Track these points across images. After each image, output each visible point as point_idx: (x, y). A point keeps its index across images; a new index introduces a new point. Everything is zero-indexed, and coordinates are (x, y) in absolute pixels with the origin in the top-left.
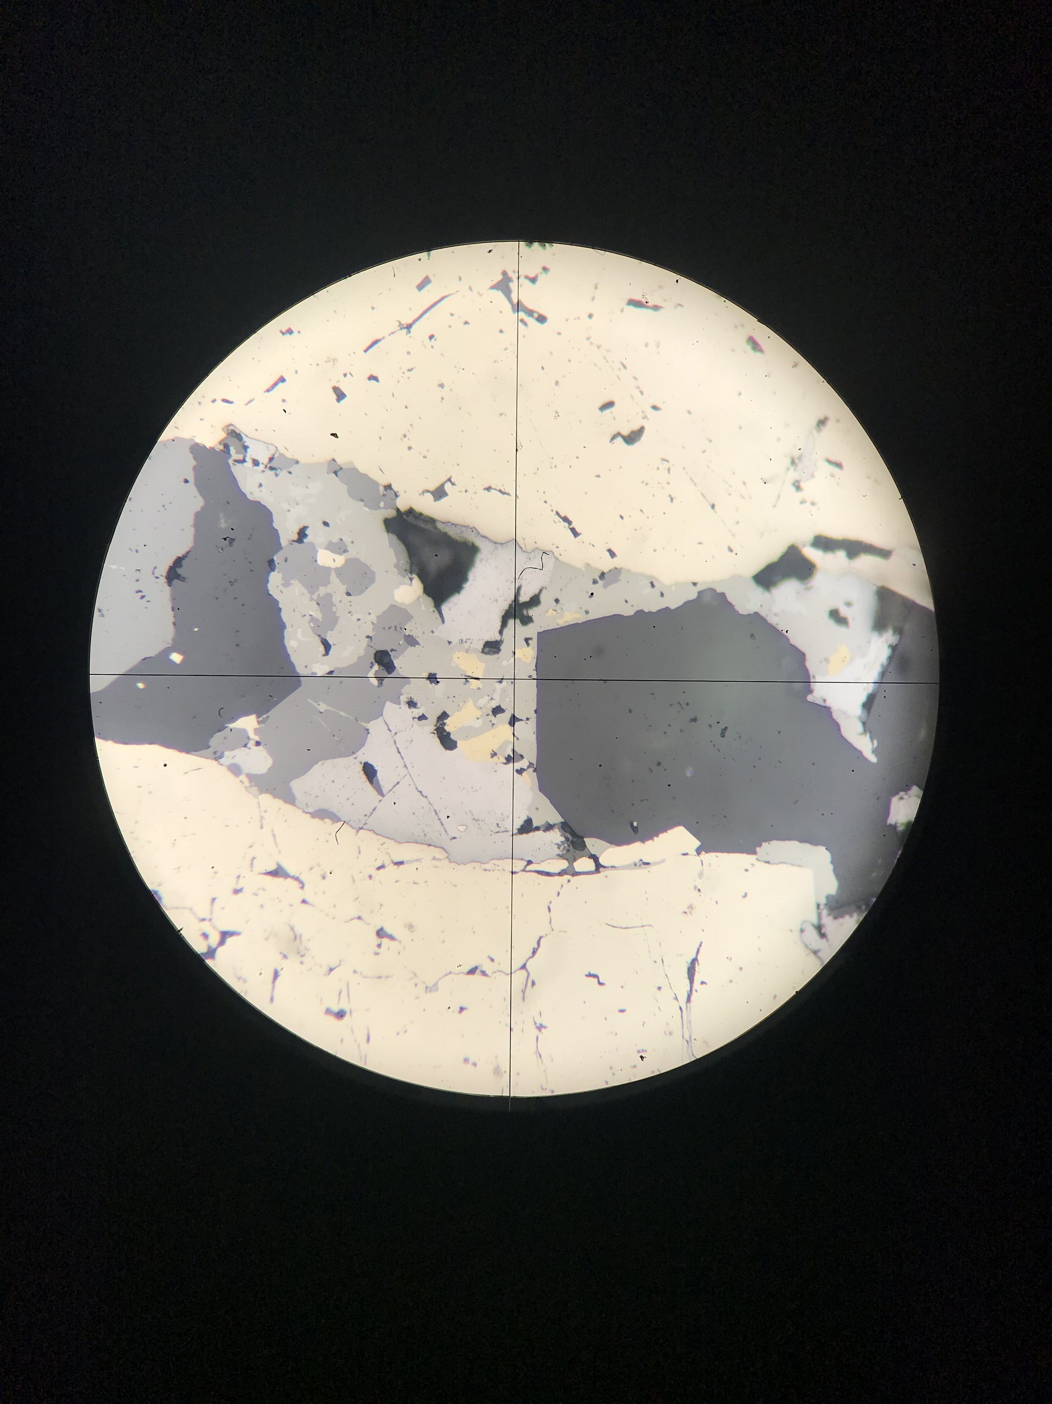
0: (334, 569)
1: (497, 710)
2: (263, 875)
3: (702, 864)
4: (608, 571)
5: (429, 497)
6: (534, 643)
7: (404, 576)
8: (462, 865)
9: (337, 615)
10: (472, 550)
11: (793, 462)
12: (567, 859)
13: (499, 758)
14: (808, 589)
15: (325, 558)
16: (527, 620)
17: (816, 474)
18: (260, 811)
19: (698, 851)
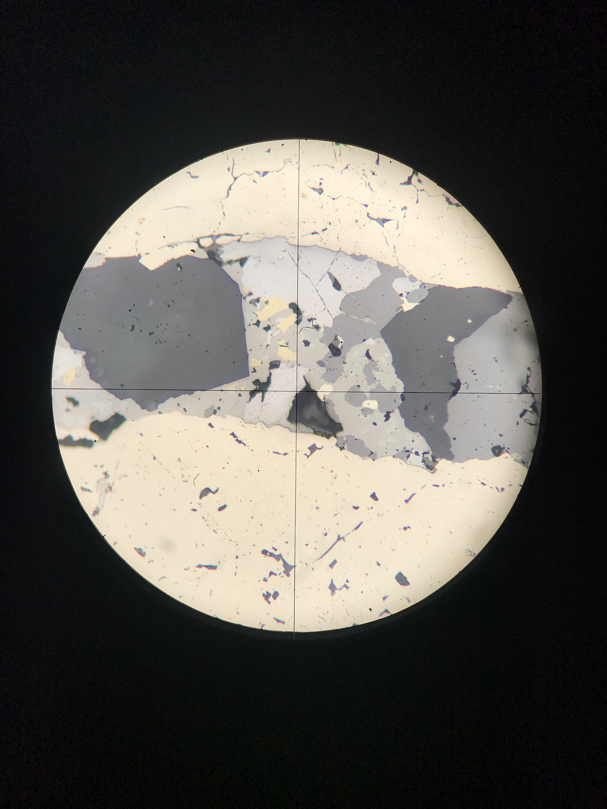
0: (368, 399)
1: (267, 328)
2: (391, 219)
3: (137, 249)
4: (212, 416)
5: (318, 446)
6: (251, 370)
7: (329, 400)
8: (278, 235)
9: (364, 374)
10: (291, 418)
11: (111, 488)
12: (218, 245)
13: (264, 301)
14: (93, 417)
15: (373, 404)
16: (256, 382)
17: (96, 483)
18: (396, 256)
19: (139, 256)
